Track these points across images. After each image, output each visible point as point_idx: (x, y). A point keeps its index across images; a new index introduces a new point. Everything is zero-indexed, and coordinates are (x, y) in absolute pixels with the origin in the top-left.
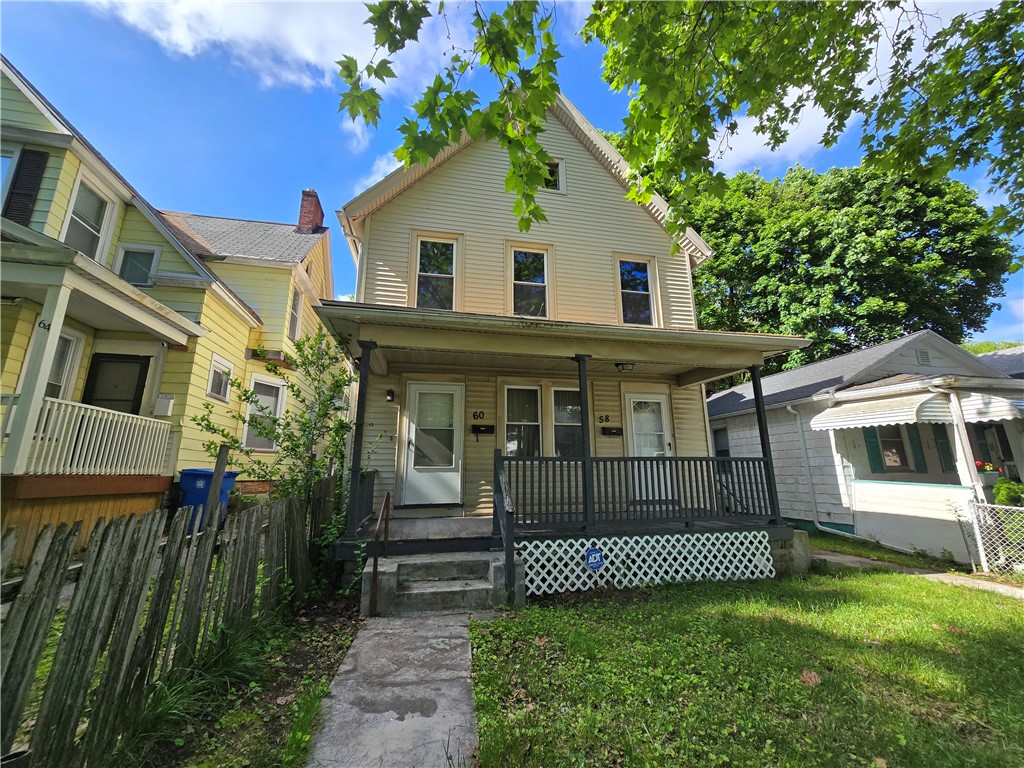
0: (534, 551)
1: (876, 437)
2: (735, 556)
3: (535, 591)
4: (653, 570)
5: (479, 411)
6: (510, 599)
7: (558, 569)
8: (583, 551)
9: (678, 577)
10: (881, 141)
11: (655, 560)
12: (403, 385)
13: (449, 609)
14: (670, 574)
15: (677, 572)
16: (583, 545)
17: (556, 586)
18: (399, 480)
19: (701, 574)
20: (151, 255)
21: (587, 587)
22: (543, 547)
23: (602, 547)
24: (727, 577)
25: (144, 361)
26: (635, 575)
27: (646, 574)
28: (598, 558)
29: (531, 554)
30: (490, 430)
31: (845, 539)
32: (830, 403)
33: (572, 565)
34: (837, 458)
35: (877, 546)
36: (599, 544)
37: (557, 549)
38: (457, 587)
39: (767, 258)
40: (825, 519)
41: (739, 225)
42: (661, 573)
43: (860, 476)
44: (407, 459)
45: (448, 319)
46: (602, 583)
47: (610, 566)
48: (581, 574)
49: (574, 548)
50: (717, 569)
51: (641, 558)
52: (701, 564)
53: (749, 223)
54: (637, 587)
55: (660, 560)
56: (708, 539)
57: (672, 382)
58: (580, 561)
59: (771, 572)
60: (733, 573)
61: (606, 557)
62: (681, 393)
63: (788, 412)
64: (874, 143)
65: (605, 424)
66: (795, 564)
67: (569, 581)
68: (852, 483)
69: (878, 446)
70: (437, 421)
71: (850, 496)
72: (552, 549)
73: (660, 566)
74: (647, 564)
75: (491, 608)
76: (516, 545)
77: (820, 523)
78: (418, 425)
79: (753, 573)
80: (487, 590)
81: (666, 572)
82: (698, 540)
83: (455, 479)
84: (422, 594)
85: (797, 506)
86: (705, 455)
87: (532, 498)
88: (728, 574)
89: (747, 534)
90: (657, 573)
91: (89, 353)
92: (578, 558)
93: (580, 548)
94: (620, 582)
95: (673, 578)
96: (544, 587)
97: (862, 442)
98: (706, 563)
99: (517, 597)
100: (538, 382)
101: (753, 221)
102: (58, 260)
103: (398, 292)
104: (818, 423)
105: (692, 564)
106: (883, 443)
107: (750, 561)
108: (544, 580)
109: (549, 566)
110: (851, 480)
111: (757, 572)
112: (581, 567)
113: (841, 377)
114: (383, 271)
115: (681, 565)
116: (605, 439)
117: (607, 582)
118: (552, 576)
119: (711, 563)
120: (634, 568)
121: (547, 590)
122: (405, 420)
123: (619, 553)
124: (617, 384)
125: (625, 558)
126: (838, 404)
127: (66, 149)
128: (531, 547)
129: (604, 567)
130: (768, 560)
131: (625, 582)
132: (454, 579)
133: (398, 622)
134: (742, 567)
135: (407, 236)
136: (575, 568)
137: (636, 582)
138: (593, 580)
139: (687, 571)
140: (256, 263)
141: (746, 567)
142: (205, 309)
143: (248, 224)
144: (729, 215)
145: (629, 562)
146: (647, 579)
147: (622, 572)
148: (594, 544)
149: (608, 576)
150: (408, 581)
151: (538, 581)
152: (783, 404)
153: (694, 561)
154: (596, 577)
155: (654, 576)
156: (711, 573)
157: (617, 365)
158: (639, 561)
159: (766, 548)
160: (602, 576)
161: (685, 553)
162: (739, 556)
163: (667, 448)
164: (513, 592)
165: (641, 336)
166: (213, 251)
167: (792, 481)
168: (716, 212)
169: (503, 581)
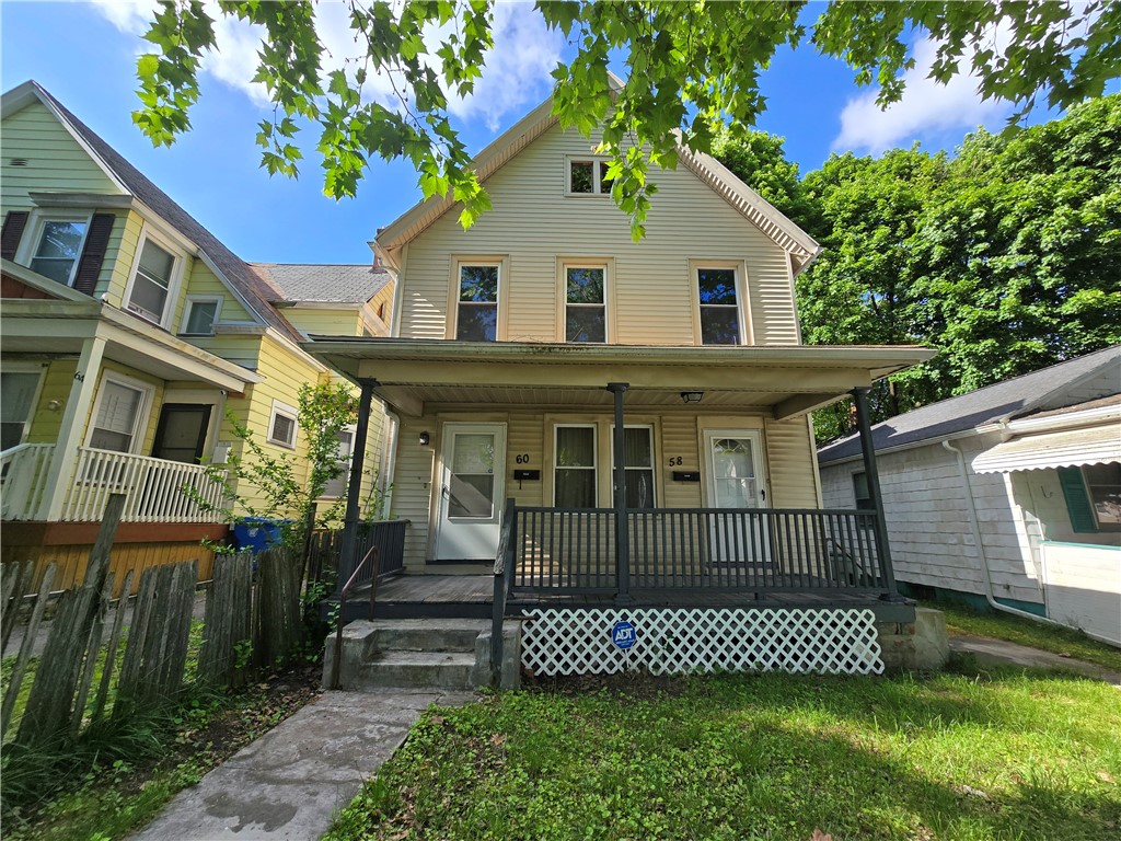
0: (548, 622)
1: (1081, 482)
2: (822, 641)
3: (547, 670)
4: (704, 653)
5: (522, 454)
6: (495, 681)
7: (577, 645)
8: (610, 625)
9: (738, 665)
10: (1003, 56)
11: (707, 641)
12: (439, 427)
13: (419, 686)
14: (727, 661)
15: (737, 658)
16: (610, 617)
17: (574, 666)
18: (432, 533)
19: (771, 662)
20: (214, 305)
21: (615, 669)
22: (559, 617)
23: (636, 621)
24: (809, 670)
25: (206, 410)
26: (678, 658)
27: (693, 658)
28: (629, 635)
29: (544, 625)
30: (534, 475)
31: (1031, 623)
32: (1003, 437)
33: (596, 641)
34: (1016, 511)
35: (1080, 637)
36: (632, 617)
37: (577, 621)
38: (434, 660)
39: (927, 254)
40: (1002, 593)
41: (886, 215)
42: (715, 658)
43: (1055, 536)
44: (441, 511)
45: (445, 349)
46: (634, 666)
47: (644, 646)
48: (607, 653)
49: (599, 621)
50: (796, 657)
51: (688, 637)
52: (773, 649)
53: (900, 210)
54: (679, 674)
55: (714, 641)
56: (783, 617)
57: (765, 414)
58: (607, 637)
59: (877, 665)
60: (819, 665)
61: (641, 633)
62: (777, 428)
63: (945, 449)
64: (992, 62)
65: (676, 468)
66: (917, 657)
67: (592, 661)
68: (1041, 546)
69: (1084, 495)
70: (475, 467)
71: (1037, 564)
72: (570, 621)
73: (713, 649)
74: (695, 645)
75: (471, 689)
76: (526, 614)
77: (995, 598)
78: (453, 471)
79: (849, 666)
80: (467, 668)
81: (722, 657)
82: (769, 617)
83: (494, 532)
84: (391, 667)
85: (962, 574)
86: (811, 506)
87: (579, 557)
88: (812, 665)
89: (842, 612)
90: (708, 658)
91: (159, 403)
92: (603, 633)
93: (607, 621)
94: (657, 666)
95: (730, 665)
96: (559, 666)
97: (1057, 490)
98: (780, 649)
99: (503, 677)
100: (593, 419)
101: (906, 208)
102: (90, 313)
103: (436, 324)
104: (983, 463)
105: (758, 649)
106: (1093, 490)
107: (846, 649)
108: (559, 658)
109: (566, 641)
110: (1039, 542)
111: (856, 666)
112: (607, 645)
113: (1022, 401)
114: (420, 303)
115: (744, 649)
116: (677, 485)
117: (641, 665)
118: (570, 653)
119: (787, 649)
120: (678, 649)
121: (562, 670)
122: (440, 465)
123: (658, 629)
124: (692, 418)
125: (665, 636)
126: (1015, 437)
127: (129, 209)
128: (544, 617)
129: (637, 645)
130: (873, 649)
131: (664, 666)
132: (440, 651)
133: (355, 698)
134: (832, 657)
135: (447, 262)
136: (599, 645)
137: (679, 667)
138: (622, 662)
139: (752, 657)
140: (324, 306)
141: (839, 657)
142: (261, 355)
143: (327, 268)
144: (872, 205)
145: (670, 641)
146: (693, 665)
147: (660, 653)
148: (625, 617)
149: (641, 658)
150: (387, 649)
151: (551, 658)
152: (937, 439)
153: (761, 645)
154: (626, 657)
155: (704, 662)
156: (785, 662)
157: (683, 394)
158: (684, 641)
159: (870, 632)
160: (633, 657)
161: (749, 633)
162: (829, 641)
163: (760, 497)
164: (499, 672)
165: (685, 356)
166: (284, 298)
167: (955, 541)
168: (853, 202)
169: (488, 657)
